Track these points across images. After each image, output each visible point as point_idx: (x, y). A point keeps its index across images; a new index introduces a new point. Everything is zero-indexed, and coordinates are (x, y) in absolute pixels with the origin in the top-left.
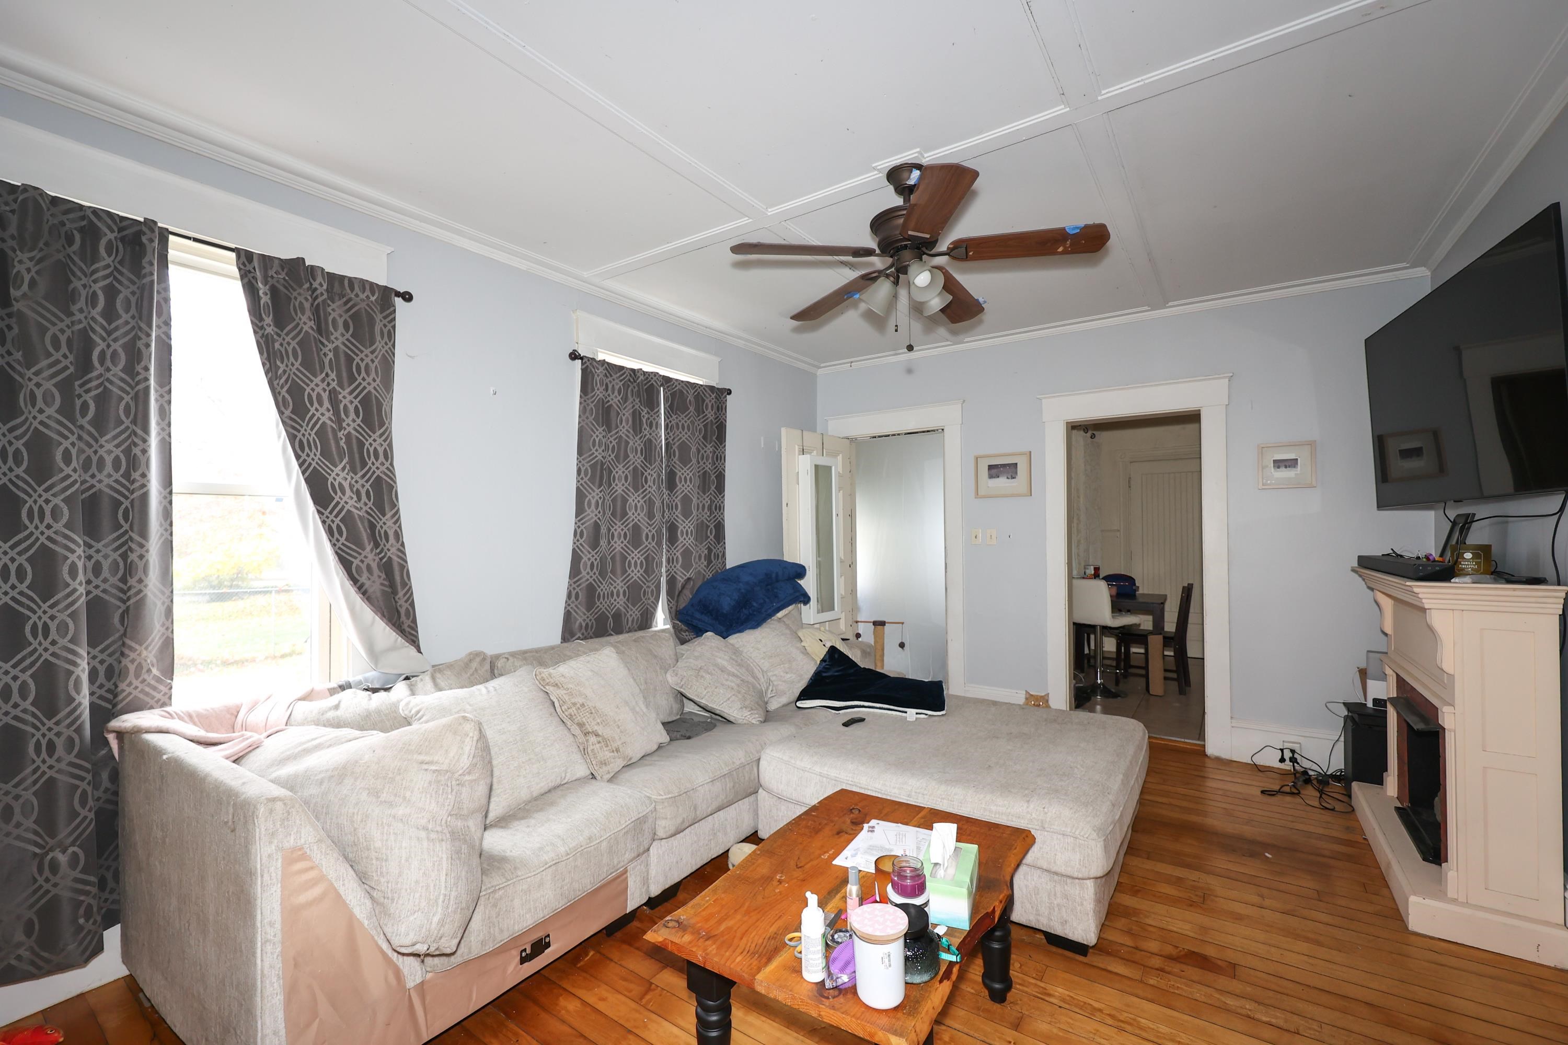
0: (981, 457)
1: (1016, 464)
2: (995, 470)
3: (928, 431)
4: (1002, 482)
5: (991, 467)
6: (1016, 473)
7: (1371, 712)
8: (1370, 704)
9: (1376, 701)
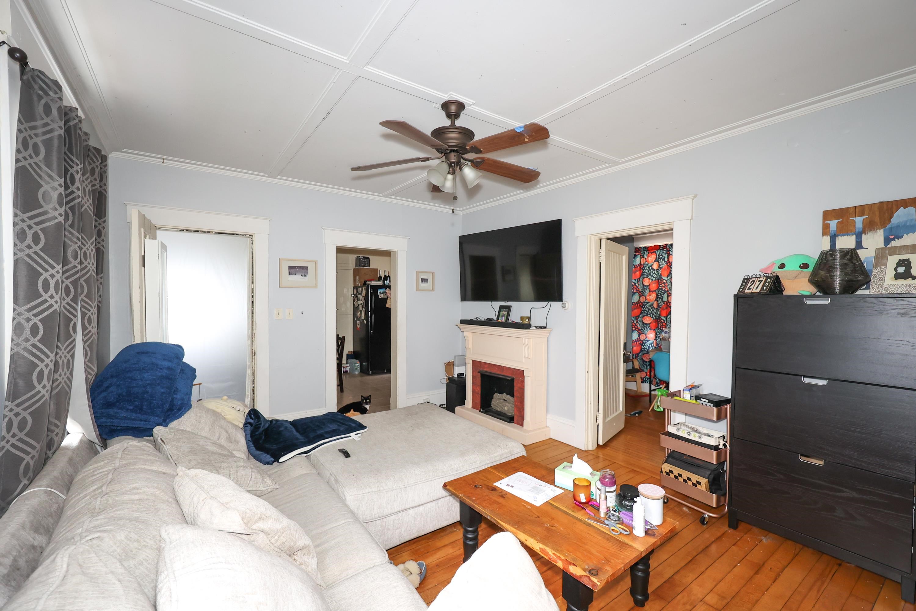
0: (283, 260)
1: (308, 267)
2: (293, 270)
3: (237, 234)
4: (297, 278)
5: (290, 268)
6: (308, 273)
7: (456, 379)
8: (456, 376)
9: (459, 375)
